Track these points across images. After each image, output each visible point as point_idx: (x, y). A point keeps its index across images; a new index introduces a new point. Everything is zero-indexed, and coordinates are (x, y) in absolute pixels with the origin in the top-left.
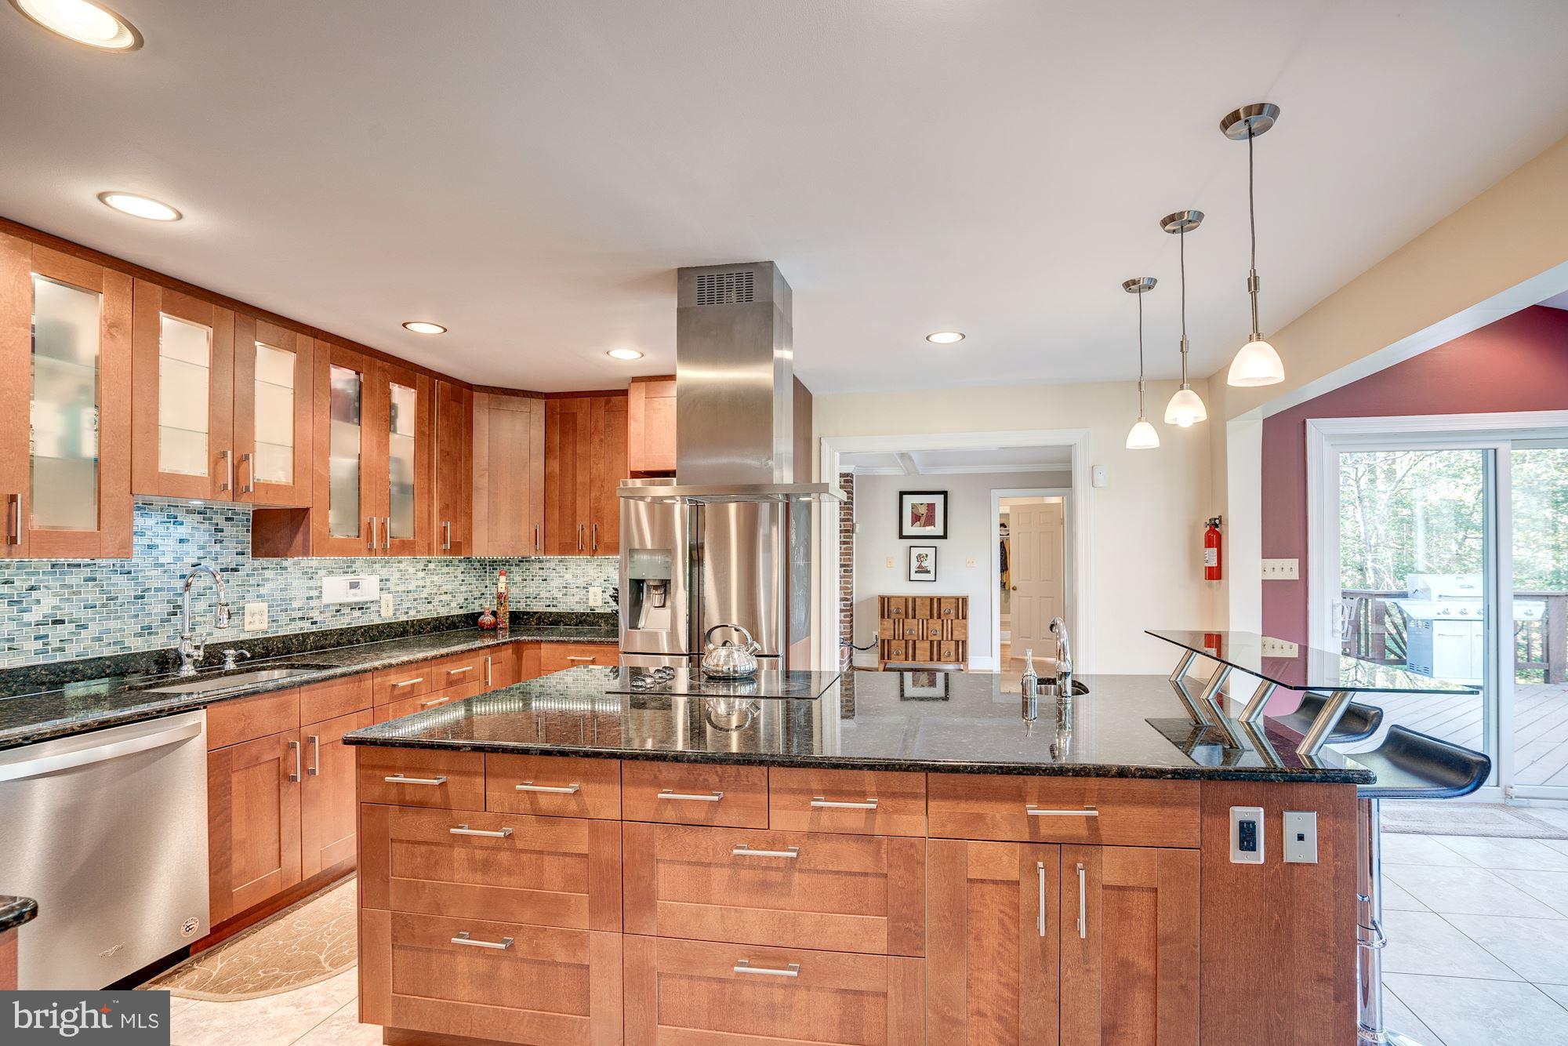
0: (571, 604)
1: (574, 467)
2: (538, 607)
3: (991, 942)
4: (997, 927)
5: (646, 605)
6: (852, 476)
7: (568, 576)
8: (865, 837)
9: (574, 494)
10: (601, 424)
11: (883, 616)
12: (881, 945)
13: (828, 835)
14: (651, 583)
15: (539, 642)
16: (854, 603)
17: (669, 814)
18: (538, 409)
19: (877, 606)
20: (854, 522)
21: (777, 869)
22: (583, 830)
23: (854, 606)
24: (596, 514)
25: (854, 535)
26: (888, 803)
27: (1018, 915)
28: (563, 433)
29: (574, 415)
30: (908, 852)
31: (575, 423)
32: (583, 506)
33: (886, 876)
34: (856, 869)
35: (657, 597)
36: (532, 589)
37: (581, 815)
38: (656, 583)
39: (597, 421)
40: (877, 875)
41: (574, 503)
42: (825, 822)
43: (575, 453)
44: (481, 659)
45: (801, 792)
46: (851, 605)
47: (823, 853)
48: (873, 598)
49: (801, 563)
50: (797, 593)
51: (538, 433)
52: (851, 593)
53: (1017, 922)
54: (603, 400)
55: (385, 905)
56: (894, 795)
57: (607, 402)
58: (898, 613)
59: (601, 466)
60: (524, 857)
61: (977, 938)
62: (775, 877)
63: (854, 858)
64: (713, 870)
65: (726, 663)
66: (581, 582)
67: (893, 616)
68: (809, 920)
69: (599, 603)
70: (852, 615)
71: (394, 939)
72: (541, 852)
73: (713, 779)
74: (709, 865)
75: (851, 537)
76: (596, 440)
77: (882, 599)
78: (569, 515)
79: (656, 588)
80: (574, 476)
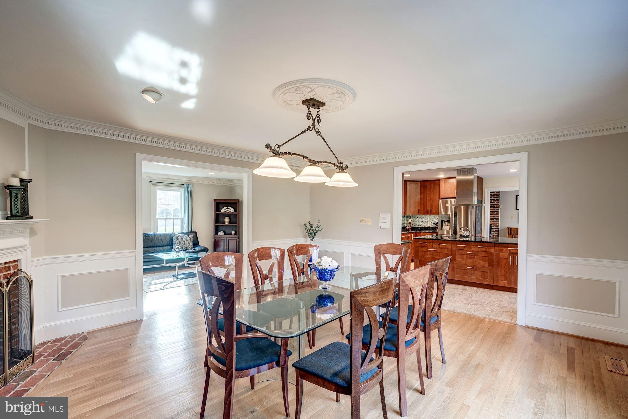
0: (424, 225)
1: (427, 196)
2: (417, 226)
3: (503, 266)
4: (504, 264)
5: (444, 225)
6: (499, 193)
7: (424, 219)
8: (485, 252)
9: (427, 202)
10: (433, 187)
11: (509, 234)
12: (487, 265)
13: (480, 251)
14: (445, 221)
15: (420, 232)
16: (499, 230)
17: (458, 248)
18: (419, 184)
19: (507, 231)
20: (500, 205)
21: (473, 255)
22: (446, 250)
23: (499, 231)
24: (432, 206)
25: (500, 209)
26: (489, 247)
27: (507, 262)
28: (424, 189)
29: (427, 185)
30: (492, 254)
31: (427, 187)
32: (429, 204)
33: (488, 257)
34: (484, 256)
35: (446, 223)
36: (415, 222)
37: (446, 248)
38: (446, 221)
39: (432, 186)
40: (487, 257)
41: (427, 204)
42: (480, 249)
43: (427, 194)
44: (411, 234)
45: (476, 246)
46: (498, 230)
47: (479, 254)
48: (505, 229)
49: (480, 217)
50: (478, 224)
51: (419, 190)
52: (498, 227)
53: (507, 263)
54: (433, 182)
55: (418, 259)
56: (489, 246)
57: (434, 182)
58: (514, 233)
59: (433, 196)
60: (438, 253)
61: (501, 265)
62: (473, 256)
63: (484, 254)
64: (464, 255)
65: (464, 233)
66: (427, 220)
67: (512, 234)
68: (478, 262)
69: (431, 225)
70: (498, 233)
71: (419, 263)
72: (440, 253)
73: (464, 244)
74: (463, 255)
75: (499, 210)
76: (432, 190)
77: (508, 228)
78: (426, 206)
79: (446, 222)
80: (427, 198)
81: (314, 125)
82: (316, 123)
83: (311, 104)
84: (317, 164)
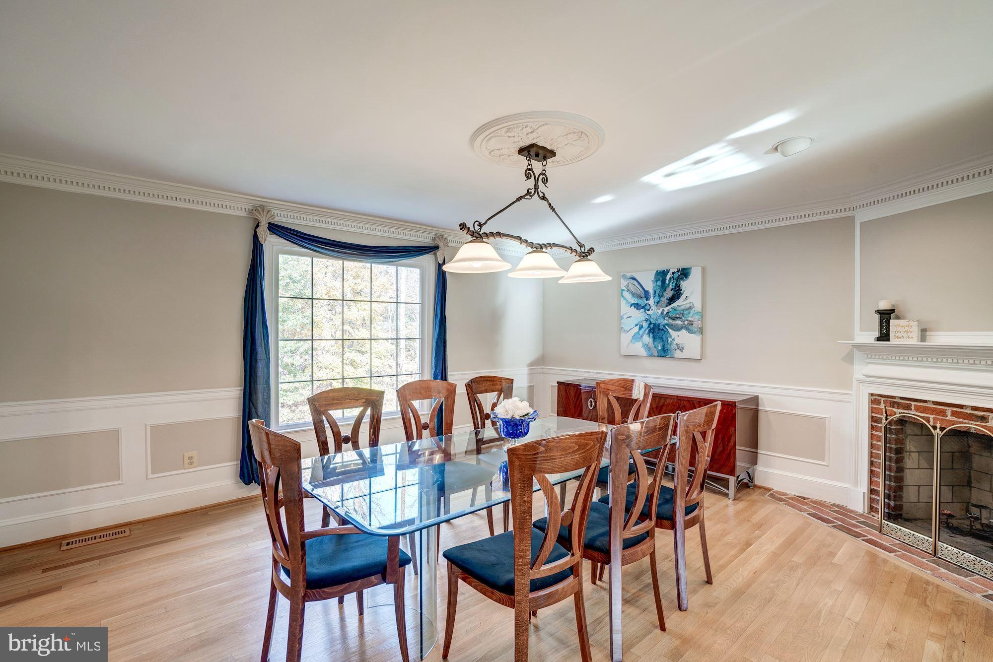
81: (536, 187)
82: (540, 182)
83: (533, 153)
84: (544, 250)
